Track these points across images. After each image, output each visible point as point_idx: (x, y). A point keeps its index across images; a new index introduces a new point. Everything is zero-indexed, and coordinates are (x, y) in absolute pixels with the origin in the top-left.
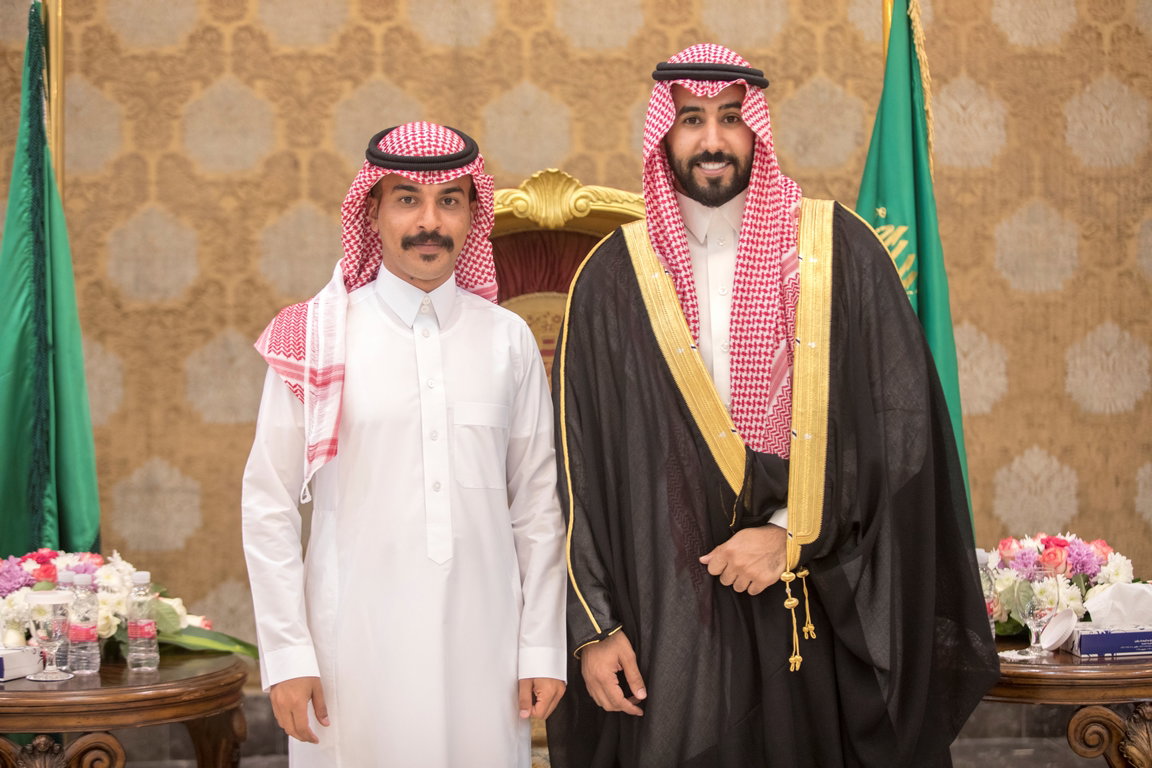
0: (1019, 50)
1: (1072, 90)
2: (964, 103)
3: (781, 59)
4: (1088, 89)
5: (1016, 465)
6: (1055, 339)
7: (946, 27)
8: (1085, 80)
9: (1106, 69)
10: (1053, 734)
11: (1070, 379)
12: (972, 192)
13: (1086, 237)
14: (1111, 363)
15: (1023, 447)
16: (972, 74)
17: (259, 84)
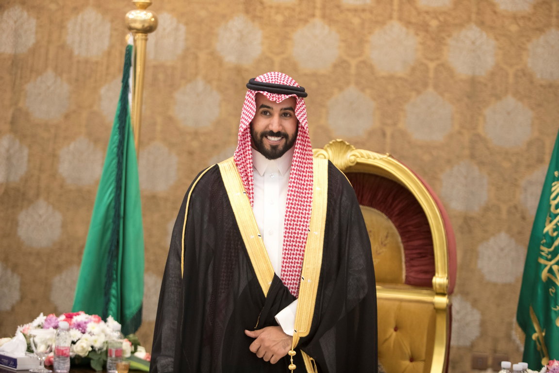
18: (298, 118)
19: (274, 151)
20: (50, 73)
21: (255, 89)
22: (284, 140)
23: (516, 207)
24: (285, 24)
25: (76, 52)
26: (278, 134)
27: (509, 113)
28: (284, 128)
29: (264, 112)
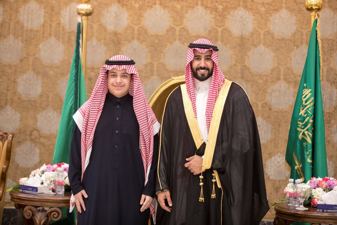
18: (213, 60)
19: (203, 77)
20: (11, 37)
21: (193, 47)
22: (207, 72)
23: (266, 103)
24: (140, 9)
25: (25, 25)
26: (204, 68)
27: (261, 54)
28: (207, 65)
29: (197, 58)
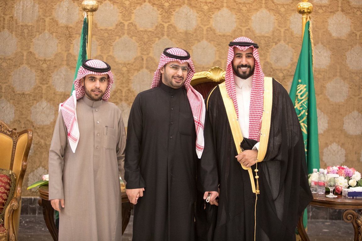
0: (335, 38)
1: (348, 49)
2: (320, 51)
3: (272, 37)
4: (353, 49)
5: (329, 147)
6: (341, 114)
7: (316, 31)
8: (352, 46)
9: (358, 44)
10: (336, 219)
11: (345, 125)
12: (321, 75)
13: (350, 88)
14: (355, 121)
15: (332, 142)
16: (322, 43)
17: (134, 38)
